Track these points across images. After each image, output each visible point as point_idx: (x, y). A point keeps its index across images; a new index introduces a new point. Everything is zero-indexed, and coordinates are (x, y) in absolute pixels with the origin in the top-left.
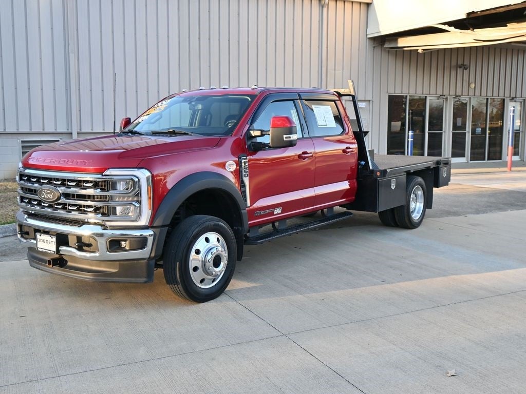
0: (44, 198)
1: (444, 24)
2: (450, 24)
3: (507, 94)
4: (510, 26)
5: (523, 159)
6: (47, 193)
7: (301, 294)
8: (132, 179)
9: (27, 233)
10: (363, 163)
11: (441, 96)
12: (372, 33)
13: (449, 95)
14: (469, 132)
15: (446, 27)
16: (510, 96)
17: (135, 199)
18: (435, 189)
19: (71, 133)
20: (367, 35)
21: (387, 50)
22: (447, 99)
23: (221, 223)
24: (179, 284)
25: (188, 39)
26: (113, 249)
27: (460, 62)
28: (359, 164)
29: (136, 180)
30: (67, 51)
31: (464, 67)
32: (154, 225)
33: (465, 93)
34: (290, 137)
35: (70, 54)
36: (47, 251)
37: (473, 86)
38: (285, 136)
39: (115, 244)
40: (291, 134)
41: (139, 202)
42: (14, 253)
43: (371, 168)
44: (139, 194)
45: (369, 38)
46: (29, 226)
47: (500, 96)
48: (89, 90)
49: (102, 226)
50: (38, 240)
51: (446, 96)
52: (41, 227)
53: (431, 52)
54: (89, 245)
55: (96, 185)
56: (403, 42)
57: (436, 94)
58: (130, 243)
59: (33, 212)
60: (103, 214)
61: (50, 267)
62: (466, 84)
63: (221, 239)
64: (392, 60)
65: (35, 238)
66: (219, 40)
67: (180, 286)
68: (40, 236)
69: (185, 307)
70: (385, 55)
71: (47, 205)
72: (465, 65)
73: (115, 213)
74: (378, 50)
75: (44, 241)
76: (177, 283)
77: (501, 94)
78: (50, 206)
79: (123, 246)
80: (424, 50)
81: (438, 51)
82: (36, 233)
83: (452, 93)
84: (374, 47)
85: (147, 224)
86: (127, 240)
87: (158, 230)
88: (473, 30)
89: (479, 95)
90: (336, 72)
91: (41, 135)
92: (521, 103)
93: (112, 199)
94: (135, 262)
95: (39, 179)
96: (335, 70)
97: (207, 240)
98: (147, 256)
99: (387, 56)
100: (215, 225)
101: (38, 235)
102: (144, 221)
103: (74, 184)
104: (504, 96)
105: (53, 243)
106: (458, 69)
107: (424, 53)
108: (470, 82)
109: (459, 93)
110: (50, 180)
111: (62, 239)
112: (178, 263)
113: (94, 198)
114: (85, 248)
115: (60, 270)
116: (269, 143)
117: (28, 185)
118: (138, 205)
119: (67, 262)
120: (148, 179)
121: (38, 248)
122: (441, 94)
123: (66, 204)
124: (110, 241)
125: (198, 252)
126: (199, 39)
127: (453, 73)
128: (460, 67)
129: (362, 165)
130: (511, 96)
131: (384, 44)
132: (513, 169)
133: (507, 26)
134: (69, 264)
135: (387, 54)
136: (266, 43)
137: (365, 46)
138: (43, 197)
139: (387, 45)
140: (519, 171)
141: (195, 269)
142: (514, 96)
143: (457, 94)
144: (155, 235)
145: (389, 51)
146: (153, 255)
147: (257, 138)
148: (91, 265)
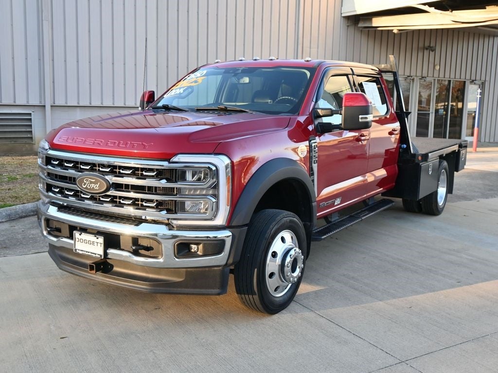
0: (86, 188)
1: (424, 4)
2: (430, 5)
3: (468, 77)
4: (489, 8)
5: (480, 139)
6: (91, 183)
7: (381, 301)
8: (209, 168)
9: (59, 230)
10: (405, 146)
11: (408, 76)
12: (348, 12)
13: (416, 76)
14: (432, 113)
15: (426, 8)
16: (470, 79)
17: (211, 192)
18: (455, 172)
19: (44, 106)
20: (341, 14)
21: (361, 29)
22: (413, 80)
23: (295, 219)
24: (256, 295)
25: (166, 11)
26: (181, 254)
27: (427, 44)
28: (400, 147)
29: (214, 168)
30: (40, 18)
31: (431, 49)
32: (233, 225)
33: (430, 74)
34: (366, 118)
35: (44, 21)
36: (89, 254)
37: (437, 68)
38: (360, 116)
39: (183, 248)
40: (367, 114)
41: (216, 196)
42: (15, 245)
43: (412, 152)
44: (216, 187)
45: (344, 17)
46: (59, 221)
47: (461, 78)
48: (63, 60)
49: (167, 224)
50: (77, 240)
51: (413, 78)
52: (79, 223)
53: (407, 32)
54: (148, 249)
55: (160, 174)
56: (377, 22)
57: (404, 75)
58: (204, 247)
59: (65, 204)
60: (169, 211)
61: (91, 273)
62: (431, 66)
63: (295, 237)
64: (364, 40)
65: (71, 237)
66: (198, 13)
67: (256, 297)
68: (80, 235)
69: (258, 321)
70: (358, 35)
71: (88, 197)
72: (432, 47)
73: (183, 210)
74: (352, 29)
75: (85, 242)
76: (253, 293)
77: (463, 77)
78: (92, 198)
79: (193, 250)
80: (399, 30)
81: (413, 31)
82: (74, 232)
83: (419, 74)
84: (348, 26)
85: (224, 224)
86: (200, 243)
87: (237, 230)
88: (452, 12)
89: (443, 77)
90: (312, 50)
91: (12, 108)
92: (480, 85)
93: (180, 193)
94: (207, 269)
95: (76, 165)
96: (310, 48)
97: (283, 239)
98: (224, 263)
99: (360, 36)
100: (291, 221)
101: (77, 234)
102: (221, 220)
103: (129, 172)
104: (465, 79)
105: (99, 244)
106: (425, 51)
107: (401, 33)
108: (436, 64)
109: (425, 74)
110: (93, 166)
111: (112, 241)
112: (256, 270)
113: (156, 191)
114: (142, 252)
115: (103, 276)
116: (341, 124)
117: (59, 171)
118: (214, 200)
119: (112, 266)
120: (227, 167)
121: (76, 250)
122: (409, 75)
123: (117, 196)
124: (178, 245)
125: (274, 255)
126: (178, 10)
127: (420, 54)
128: (427, 49)
129: (404, 149)
130: (472, 79)
131: (358, 24)
132: (478, 149)
133: (485, 8)
134: (115, 269)
135: (360, 33)
136: (245, 18)
137: (340, 24)
138: (84, 187)
139: (361, 25)
140: (483, 152)
141: (272, 275)
142: (474, 79)
143: (423, 76)
144: (233, 236)
145: (361, 31)
146: (231, 261)
147: (323, 118)
148: (147, 272)
